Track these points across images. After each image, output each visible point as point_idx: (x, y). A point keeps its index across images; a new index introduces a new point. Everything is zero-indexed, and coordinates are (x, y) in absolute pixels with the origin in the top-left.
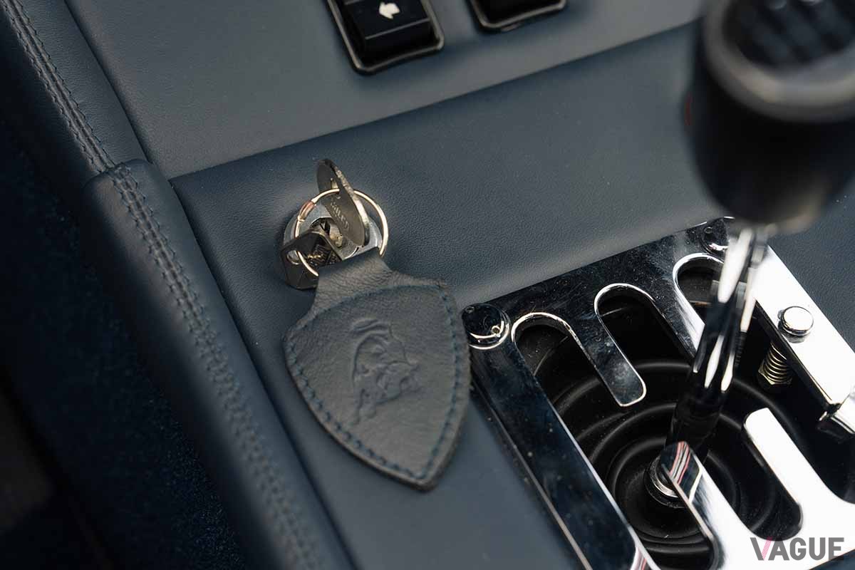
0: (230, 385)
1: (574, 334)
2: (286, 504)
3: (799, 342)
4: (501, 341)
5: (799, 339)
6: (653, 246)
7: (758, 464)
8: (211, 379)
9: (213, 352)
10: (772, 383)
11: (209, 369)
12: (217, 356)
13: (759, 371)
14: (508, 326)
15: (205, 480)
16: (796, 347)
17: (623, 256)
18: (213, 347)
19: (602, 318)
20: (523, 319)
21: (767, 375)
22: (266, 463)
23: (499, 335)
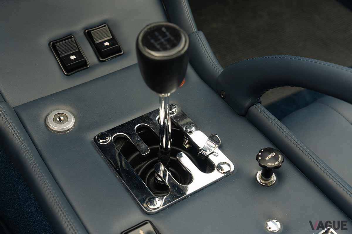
0: (32, 158)
1: (129, 138)
2: (49, 187)
3: (191, 134)
4: (109, 141)
5: (191, 133)
6: (151, 113)
7: (184, 170)
8: (26, 157)
9: (26, 150)
10: (187, 147)
11: (25, 155)
12: (28, 151)
13: (183, 145)
14: (110, 138)
15: (29, 190)
16: (190, 136)
17: (142, 116)
18: (26, 149)
19: (138, 134)
20: (115, 135)
21: (185, 145)
22: (42, 177)
23: (108, 140)
